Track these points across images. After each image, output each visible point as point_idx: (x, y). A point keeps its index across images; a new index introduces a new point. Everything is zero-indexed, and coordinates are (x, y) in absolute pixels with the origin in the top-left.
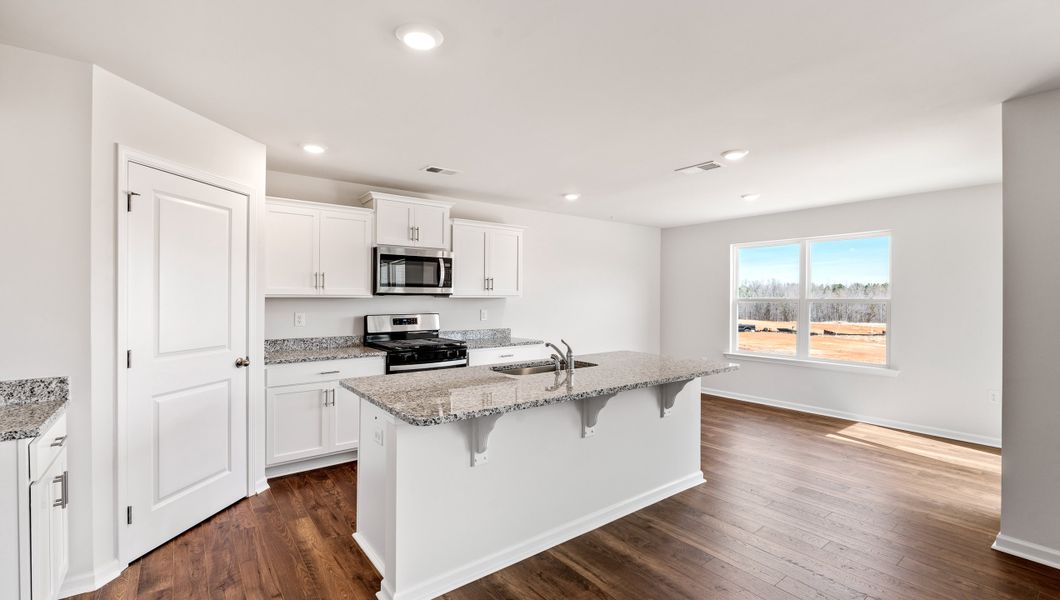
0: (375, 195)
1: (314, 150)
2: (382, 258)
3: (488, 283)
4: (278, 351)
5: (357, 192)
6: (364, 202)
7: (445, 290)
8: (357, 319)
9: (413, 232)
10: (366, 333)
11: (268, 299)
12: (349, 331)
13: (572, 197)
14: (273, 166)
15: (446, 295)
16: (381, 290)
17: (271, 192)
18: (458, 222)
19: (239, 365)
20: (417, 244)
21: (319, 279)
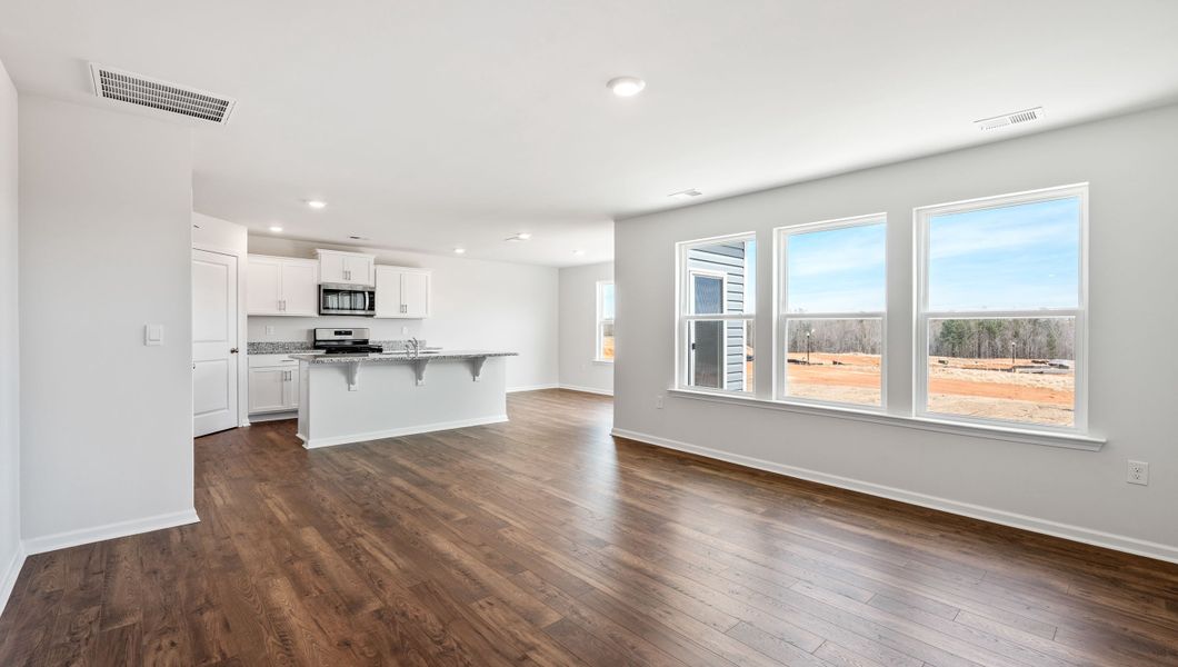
0: (319, 251)
1: (276, 229)
2: (325, 292)
3: (403, 308)
4: (255, 348)
5: (307, 250)
6: (312, 255)
7: (369, 313)
8: (309, 331)
9: (347, 274)
10: (316, 341)
11: (249, 317)
12: (304, 338)
13: (460, 251)
14: (251, 234)
15: (372, 316)
16: (323, 311)
17: (251, 251)
18: (379, 267)
19: (233, 352)
20: (349, 282)
21: (282, 305)
